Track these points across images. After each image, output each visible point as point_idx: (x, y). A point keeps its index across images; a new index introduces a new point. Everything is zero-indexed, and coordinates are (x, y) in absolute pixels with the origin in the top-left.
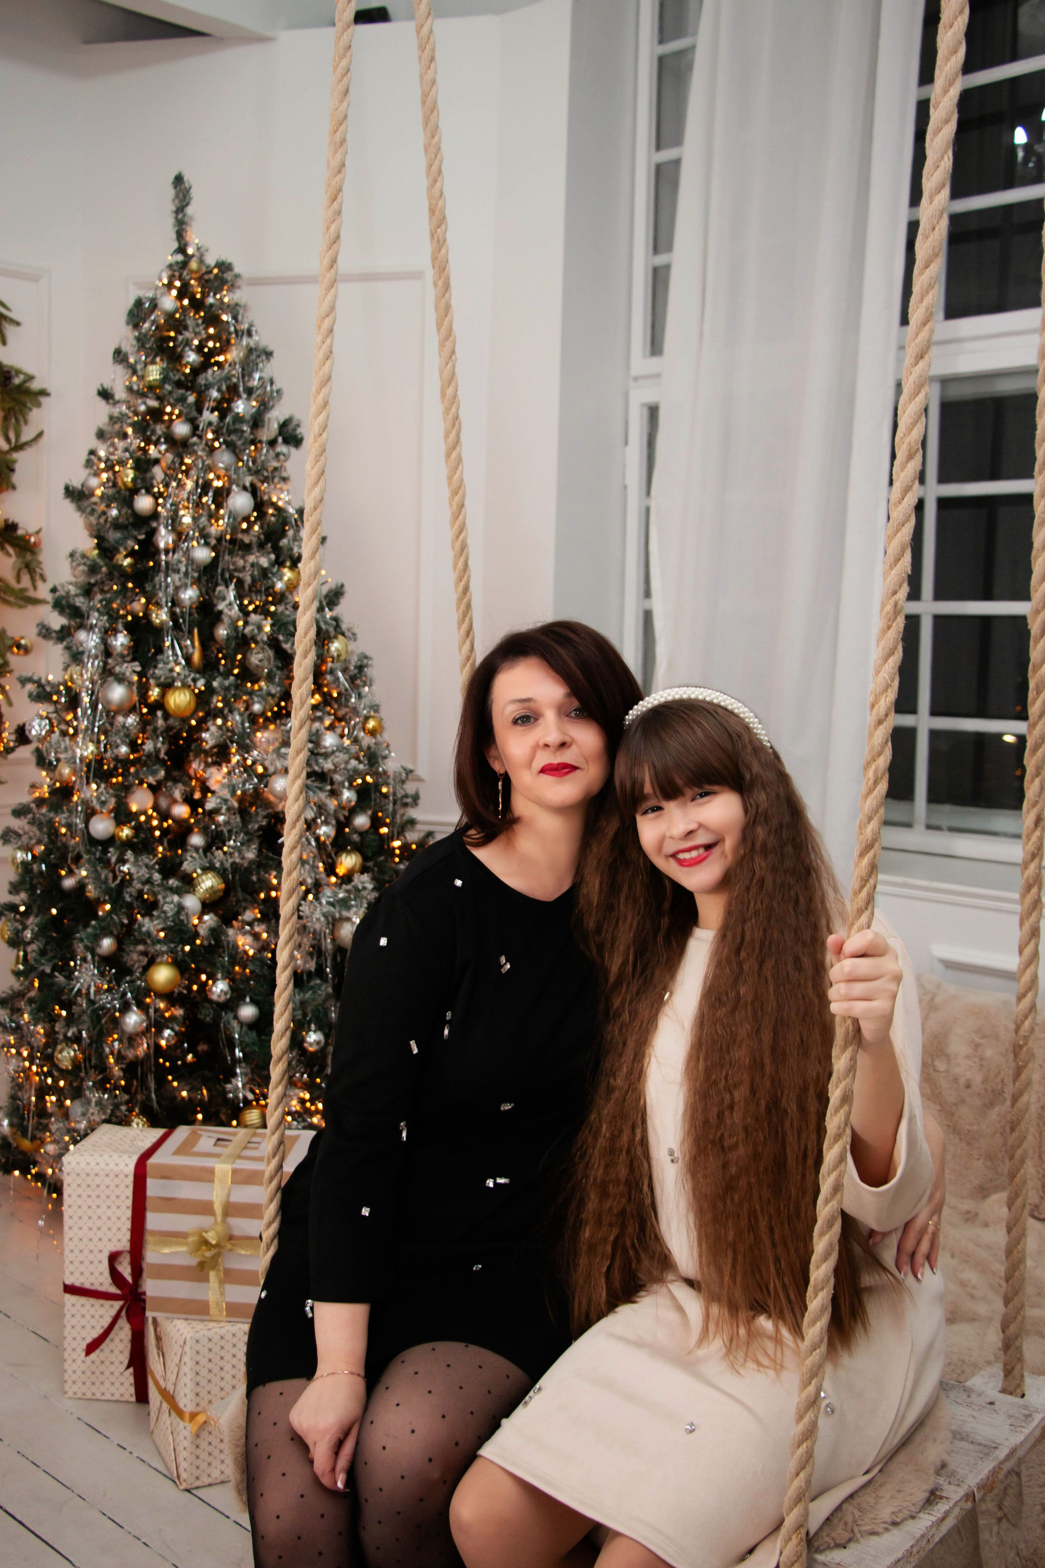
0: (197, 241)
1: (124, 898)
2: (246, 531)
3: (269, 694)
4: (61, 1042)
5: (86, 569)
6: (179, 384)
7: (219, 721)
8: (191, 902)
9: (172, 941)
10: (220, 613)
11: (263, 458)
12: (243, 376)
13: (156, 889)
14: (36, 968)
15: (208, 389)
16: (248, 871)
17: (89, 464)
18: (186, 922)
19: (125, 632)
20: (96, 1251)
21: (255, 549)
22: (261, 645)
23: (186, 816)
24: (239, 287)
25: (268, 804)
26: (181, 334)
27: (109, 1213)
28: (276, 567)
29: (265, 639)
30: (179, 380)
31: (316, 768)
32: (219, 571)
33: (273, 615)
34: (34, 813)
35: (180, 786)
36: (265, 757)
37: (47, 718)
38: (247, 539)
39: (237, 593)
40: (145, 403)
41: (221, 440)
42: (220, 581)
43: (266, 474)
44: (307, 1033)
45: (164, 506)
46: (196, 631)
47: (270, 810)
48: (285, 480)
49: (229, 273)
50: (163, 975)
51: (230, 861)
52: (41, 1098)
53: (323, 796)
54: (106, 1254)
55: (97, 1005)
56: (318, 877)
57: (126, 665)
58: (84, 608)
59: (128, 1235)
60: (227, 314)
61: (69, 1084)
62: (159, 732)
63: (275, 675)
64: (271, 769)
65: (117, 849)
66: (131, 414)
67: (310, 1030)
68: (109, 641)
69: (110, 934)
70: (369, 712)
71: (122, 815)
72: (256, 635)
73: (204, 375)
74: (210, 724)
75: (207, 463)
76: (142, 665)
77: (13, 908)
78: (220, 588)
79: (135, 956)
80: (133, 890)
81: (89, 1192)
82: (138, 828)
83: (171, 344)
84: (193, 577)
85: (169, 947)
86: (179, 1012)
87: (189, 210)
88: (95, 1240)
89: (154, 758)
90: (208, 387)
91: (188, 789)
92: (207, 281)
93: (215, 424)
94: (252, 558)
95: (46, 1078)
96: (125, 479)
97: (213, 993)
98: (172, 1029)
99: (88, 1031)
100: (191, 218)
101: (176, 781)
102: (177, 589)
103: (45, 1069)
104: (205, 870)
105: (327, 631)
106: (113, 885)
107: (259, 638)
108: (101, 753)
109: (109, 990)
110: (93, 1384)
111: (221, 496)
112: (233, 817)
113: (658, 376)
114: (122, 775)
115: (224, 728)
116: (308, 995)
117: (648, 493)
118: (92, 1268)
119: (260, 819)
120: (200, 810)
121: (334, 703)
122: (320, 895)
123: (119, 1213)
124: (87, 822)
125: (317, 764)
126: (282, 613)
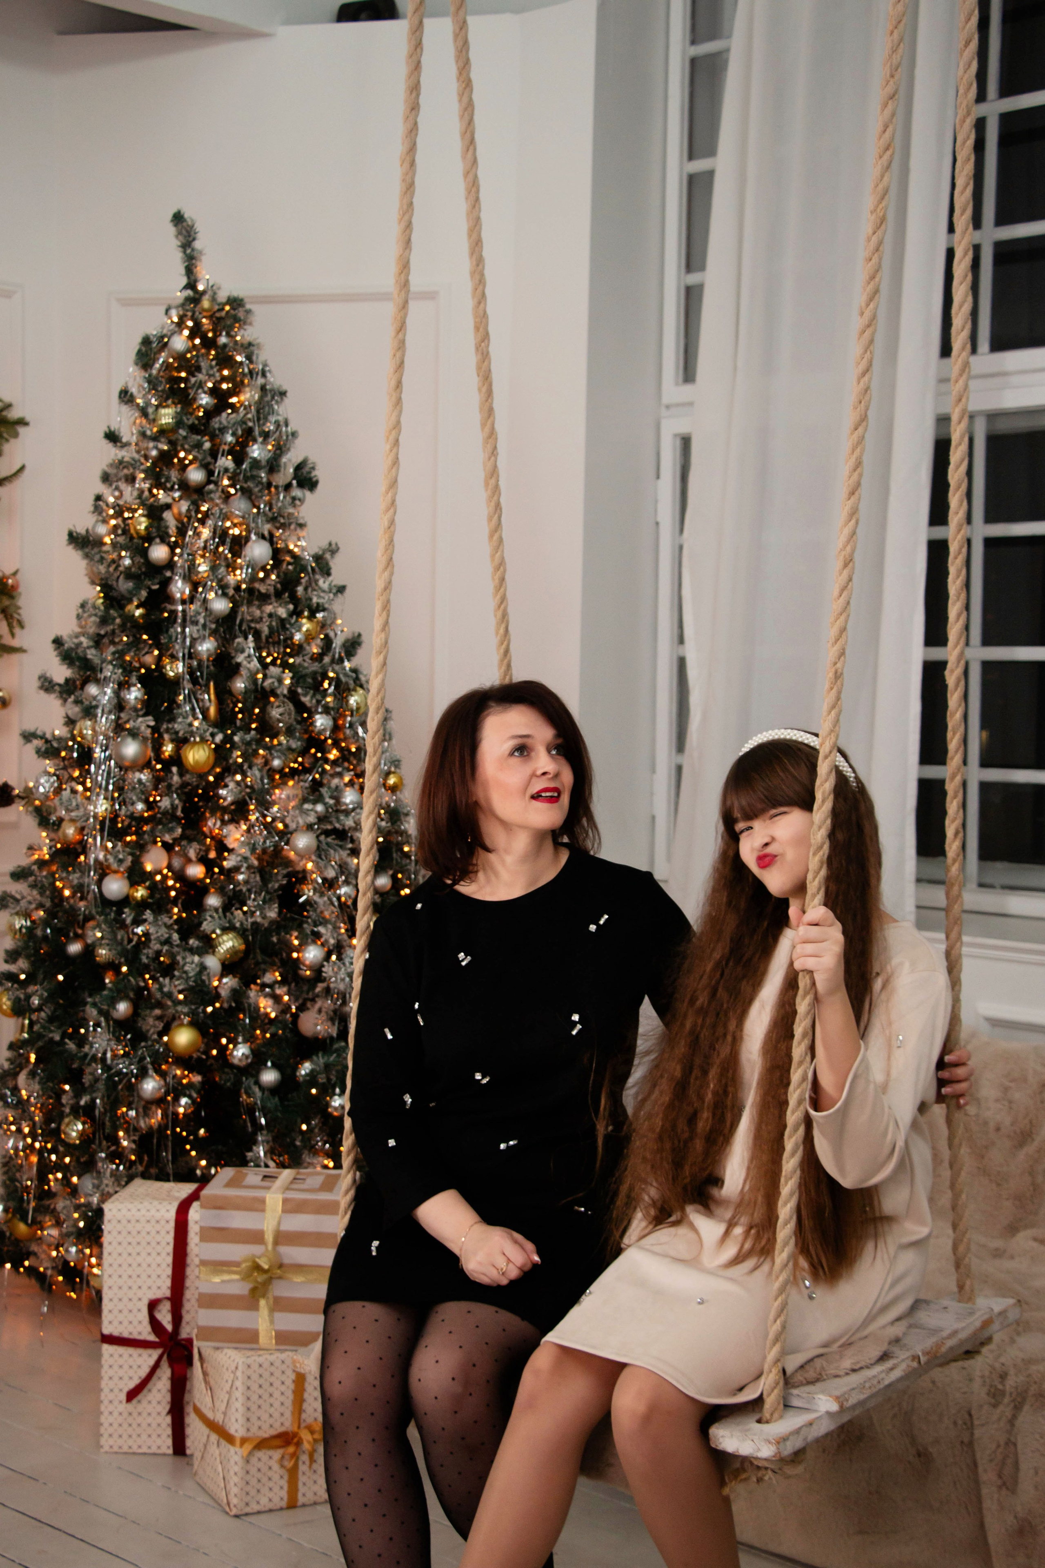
0: (207, 277)
1: (141, 960)
2: (262, 580)
3: (290, 749)
4: (68, 1116)
5: (98, 620)
6: (193, 429)
7: (238, 777)
8: (212, 962)
9: (192, 1003)
10: (239, 665)
11: (280, 504)
12: (259, 419)
13: (176, 949)
14: (44, 1036)
15: (223, 434)
16: (268, 931)
17: (97, 510)
18: (207, 982)
19: (139, 686)
20: (135, 1300)
21: (273, 599)
22: (282, 698)
23: (202, 876)
24: (251, 324)
25: (288, 863)
26: (194, 376)
27: (149, 1260)
28: (294, 617)
29: (285, 692)
30: (193, 424)
31: (337, 826)
32: (238, 622)
33: (291, 667)
34: (35, 876)
35: (195, 845)
36: (286, 814)
37: (54, 774)
38: (263, 589)
39: (256, 644)
40: (156, 448)
41: (238, 487)
42: (238, 632)
43: (282, 521)
44: (331, 1098)
45: (181, 555)
46: (212, 684)
47: (290, 869)
48: (301, 526)
49: (240, 309)
50: (183, 1037)
51: (250, 920)
52: (42, 1178)
53: (344, 854)
54: (145, 1302)
55: (113, 1071)
56: (340, 938)
57: (140, 719)
58: (97, 661)
59: (168, 1283)
60: (240, 354)
61: (76, 1159)
62: (174, 789)
63: (295, 729)
64: (293, 826)
65: (132, 909)
66: (143, 460)
67: (334, 1094)
68: (122, 694)
69: (125, 998)
70: (389, 768)
71: (136, 875)
72: (276, 688)
73: (217, 419)
74: (227, 780)
75: (224, 511)
76: (156, 720)
77: (12, 977)
78: (240, 640)
79: (151, 1021)
80: (150, 951)
81: (130, 1239)
82: (153, 888)
83: (183, 385)
84: (210, 629)
85: (190, 1009)
86: (197, 1078)
87: (197, 245)
88: (135, 1287)
89: (170, 816)
90: (223, 430)
91: (204, 848)
92: (220, 319)
93: (232, 470)
94: (269, 609)
95: (49, 1155)
96: (138, 527)
97: (234, 1057)
98: (190, 1097)
99: (102, 1099)
100: (201, 252)
101: (190, 840)
102: (194, 641)
103: (49, 1146)
104: (225, 930)
105: (347, 683)
106: (129, 947)
107: (279, 692)
108: (116, 810)
109: (126, 1055)
110: (130, 1436)
111: (238, 545)
112: (253, 876)
113: (691, 404)
114: (136, 833)
115: (242, 784)
116: (332, 1058)
117: (681, 530)
118: (131, 1317)
119: (280, 878)
120: (216, 870)
121: (352, 758)
122: (343, 956)
123: (159, 1260)
124: (99, 883)
125: (338, 820)
126: (300, 664)
